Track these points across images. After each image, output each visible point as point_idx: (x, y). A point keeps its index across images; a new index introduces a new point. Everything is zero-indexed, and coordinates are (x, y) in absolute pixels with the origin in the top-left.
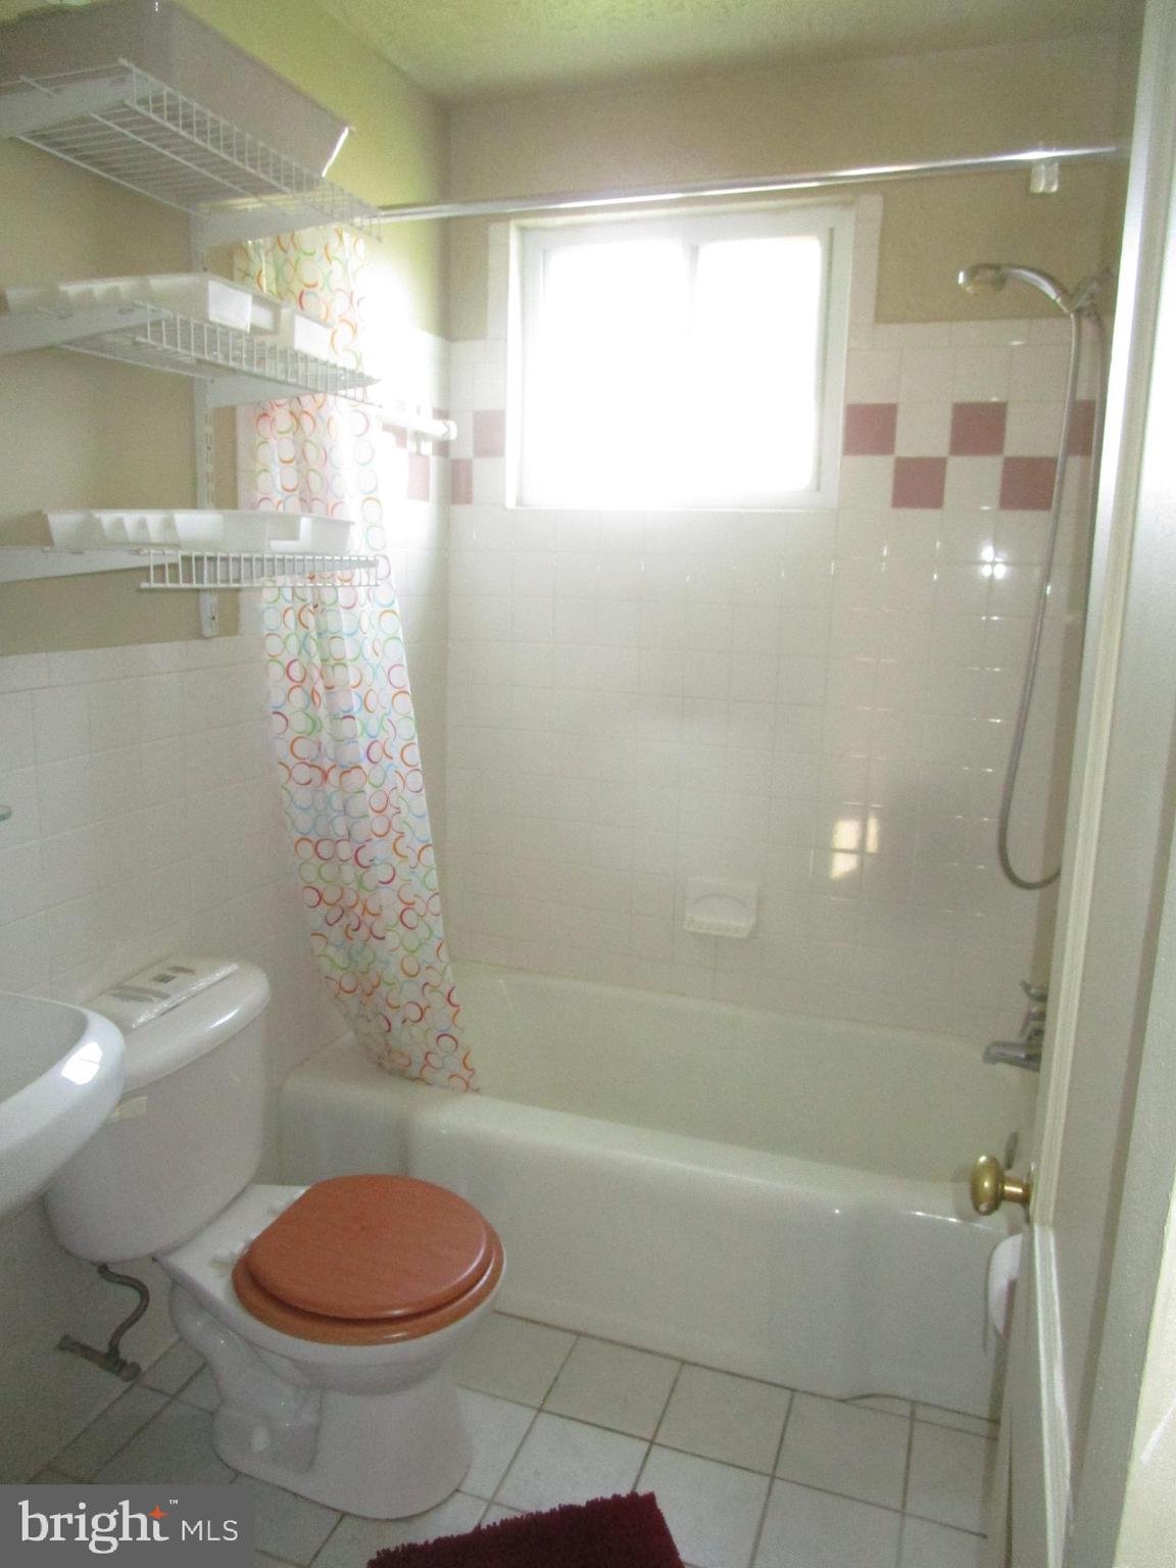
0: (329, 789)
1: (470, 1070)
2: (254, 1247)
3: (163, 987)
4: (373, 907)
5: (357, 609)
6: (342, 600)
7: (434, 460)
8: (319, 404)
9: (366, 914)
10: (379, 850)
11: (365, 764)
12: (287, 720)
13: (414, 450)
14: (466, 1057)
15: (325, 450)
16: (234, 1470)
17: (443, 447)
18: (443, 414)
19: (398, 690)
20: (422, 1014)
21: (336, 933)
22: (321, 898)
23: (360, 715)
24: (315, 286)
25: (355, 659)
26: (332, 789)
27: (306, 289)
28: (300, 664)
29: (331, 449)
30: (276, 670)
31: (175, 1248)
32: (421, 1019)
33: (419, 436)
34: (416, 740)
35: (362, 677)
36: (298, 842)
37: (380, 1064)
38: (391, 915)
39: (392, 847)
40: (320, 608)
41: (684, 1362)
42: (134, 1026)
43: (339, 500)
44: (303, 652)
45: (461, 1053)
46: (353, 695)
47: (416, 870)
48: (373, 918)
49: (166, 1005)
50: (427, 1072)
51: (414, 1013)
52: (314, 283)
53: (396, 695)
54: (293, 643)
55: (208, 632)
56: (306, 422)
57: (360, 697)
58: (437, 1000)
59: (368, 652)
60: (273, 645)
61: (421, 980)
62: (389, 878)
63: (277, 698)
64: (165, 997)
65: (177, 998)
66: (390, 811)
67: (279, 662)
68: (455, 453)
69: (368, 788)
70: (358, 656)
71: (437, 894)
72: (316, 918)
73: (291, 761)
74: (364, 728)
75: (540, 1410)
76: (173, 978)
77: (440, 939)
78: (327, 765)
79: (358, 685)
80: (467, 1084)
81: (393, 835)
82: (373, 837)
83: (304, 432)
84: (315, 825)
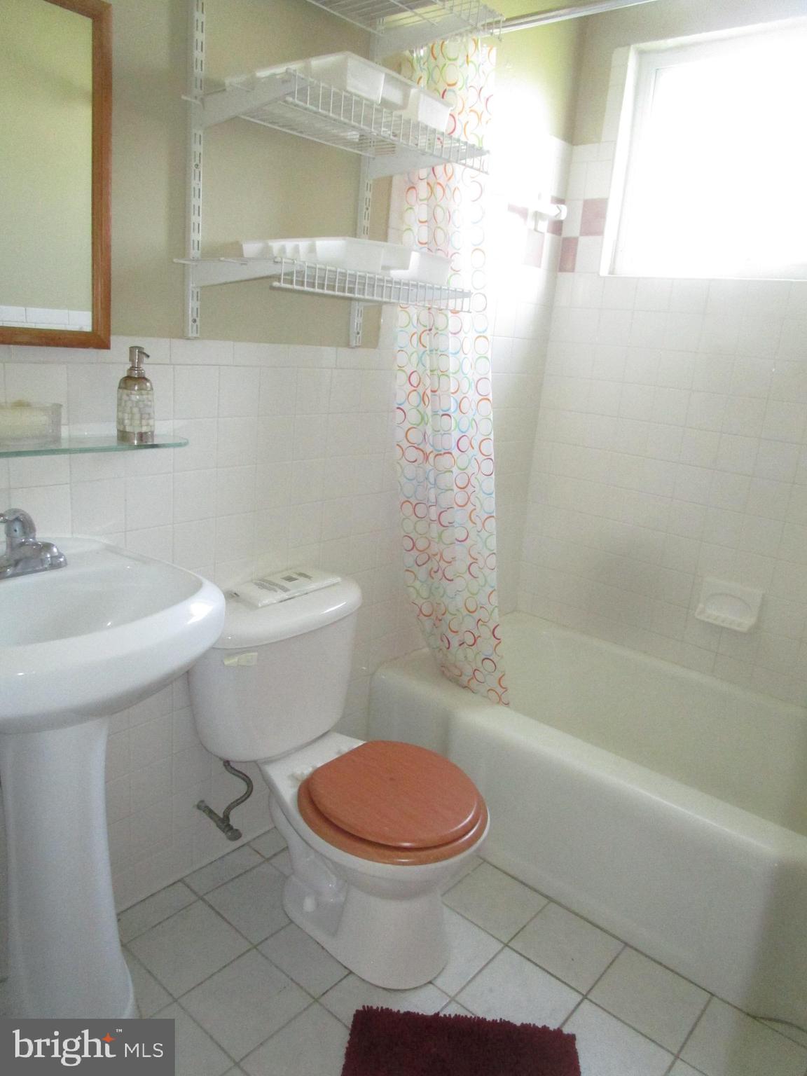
0: (428, 467)
1: (504, 688)
2: (317, 773)
3: (287, 584)
4: (447, 556)
5: (462, 335)
6: (451, 328)
7: (548, 237)
8: (449, 176)
9: (442, 561)
10: (459, 516)
11: (455, 452)
12: (405, 414)
13: (533, 227)
14: (501, 677)
15: (449, 212)
16: (290, 919)
17: (557, 227)
18: (560, 201)
19: (482, 397)
20: (475, 641)
21: (422, 573)
22: (414, 545)
23: (455, 415)
24: (454, 84)
25: (455, 373)
26: (431, 468)
27: (448, 88)
28: (418, 374)
29: (454, 211)
30: (402, 378)
31: (270, 761)
32: (474, 644)
33: (538, 216)
34: (492, 437)
35: (459, 386)
36: (404, 502)
37: (443, 672)
38: (461, 566)
39: (468, 515)
40: (434, 331)
41: (626, 944)
42: (260, 605)
43: (456, 251)
44: (420, 365)
45: (498, 675)
46: (452, 398)
47: (480, 534)
48: (447, 564)
49: (285, 595)
50: (473, 683)
51: (470, 640)
52: (454, 82)
53: (480, 400)
54: (414, 358)
55: (353, 343)
56: (439, 191)
57: (456, 401)
58: (485, 632)
59: (467, 368)
60: (402, 359)
61: (477, 616)
62: (464, 538)
63: (400, 398)
64: (285, 590)
65: (293, 592)
66: (470, 489)
67: (404, 371)
68: (567, 233)
69: (455, 469)
70: (458, 371)
71: (494, 553)
72: (409, 559)
73: (405, 444)
74: (457, 425)
75: (506, 945)
76: (295, 579)
77: (492, 587)
78: (428, 449)
79: (456, 392)
80: (500, 699)
81: (470, 507)
82: (455, 506)
83: (436, 199)
84: (415, 492)
